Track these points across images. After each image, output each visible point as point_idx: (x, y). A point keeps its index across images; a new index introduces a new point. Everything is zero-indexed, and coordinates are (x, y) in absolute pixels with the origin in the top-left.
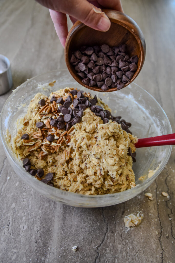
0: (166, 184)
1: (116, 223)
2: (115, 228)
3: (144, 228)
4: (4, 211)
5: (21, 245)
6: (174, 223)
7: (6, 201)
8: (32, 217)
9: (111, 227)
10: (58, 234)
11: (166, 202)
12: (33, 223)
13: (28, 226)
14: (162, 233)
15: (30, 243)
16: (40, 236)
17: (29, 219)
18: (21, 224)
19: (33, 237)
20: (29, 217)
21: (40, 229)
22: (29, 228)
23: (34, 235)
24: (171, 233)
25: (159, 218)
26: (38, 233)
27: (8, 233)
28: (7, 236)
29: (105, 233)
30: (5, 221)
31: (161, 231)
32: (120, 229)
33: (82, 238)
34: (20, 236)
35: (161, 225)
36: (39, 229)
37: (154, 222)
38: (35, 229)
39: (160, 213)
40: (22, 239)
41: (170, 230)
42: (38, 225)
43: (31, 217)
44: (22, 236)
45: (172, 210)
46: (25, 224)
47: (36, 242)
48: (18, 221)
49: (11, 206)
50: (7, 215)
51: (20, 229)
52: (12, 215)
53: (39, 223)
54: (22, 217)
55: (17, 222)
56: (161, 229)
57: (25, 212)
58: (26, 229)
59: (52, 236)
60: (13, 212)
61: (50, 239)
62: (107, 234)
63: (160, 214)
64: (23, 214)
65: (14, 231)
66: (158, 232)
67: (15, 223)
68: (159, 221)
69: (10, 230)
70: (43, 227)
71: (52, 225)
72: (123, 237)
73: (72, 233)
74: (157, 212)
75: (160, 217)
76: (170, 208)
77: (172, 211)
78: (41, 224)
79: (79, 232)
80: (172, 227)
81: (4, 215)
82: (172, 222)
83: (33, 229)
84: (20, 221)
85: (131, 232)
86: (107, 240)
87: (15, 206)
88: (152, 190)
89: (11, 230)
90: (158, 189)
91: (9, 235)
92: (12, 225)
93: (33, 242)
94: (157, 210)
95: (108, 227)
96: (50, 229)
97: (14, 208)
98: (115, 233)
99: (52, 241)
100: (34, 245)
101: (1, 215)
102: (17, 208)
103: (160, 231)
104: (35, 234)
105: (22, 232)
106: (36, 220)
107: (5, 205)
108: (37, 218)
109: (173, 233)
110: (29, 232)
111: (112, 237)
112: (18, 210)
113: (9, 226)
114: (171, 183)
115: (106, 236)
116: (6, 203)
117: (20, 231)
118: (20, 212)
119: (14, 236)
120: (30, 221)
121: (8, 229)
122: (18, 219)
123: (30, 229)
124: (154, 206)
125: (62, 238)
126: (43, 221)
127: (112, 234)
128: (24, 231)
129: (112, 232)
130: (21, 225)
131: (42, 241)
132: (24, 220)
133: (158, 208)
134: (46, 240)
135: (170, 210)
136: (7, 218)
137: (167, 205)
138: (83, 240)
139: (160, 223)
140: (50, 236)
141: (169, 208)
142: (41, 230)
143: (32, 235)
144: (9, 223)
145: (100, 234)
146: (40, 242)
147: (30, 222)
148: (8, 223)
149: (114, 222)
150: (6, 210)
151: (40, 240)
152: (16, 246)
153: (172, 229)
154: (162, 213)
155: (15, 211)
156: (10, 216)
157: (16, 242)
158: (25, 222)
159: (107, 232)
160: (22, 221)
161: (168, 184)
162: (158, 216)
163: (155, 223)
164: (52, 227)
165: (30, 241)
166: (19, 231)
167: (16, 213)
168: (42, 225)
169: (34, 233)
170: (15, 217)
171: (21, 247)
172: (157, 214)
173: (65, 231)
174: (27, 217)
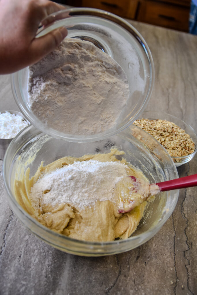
0: (185, 233)
1: (129, 268)
2: (128, 273)
3: (158, 276)
4: (17, 242)
5: (31, 277)
6: (190, 275)
7: (20, 232)
8: (45, 251)
9: (124, 271)
10: (69, 271)
11: (184, 252)
12: (44, 257)
13: (40, 260)
14: (178, 283)
15: (39, 277)
16: (51, 271)
17: (41, 253)
18: (33, 256)
19: (44, 271)
20: (42, 251)
21: (52, 264)
22: (40, 262)
23: (44, 269)
24: (187, 285)
25: (175, 268)
26: (49, 268)
27: (19, 264)
28: (17, 267)
29: (118, 275)
30: (17, 252)
31: (177, 281)
32: (133, 274)
33: (94, 278)
34: (31, 269)
35: (176, 275)
36: (50, 264)
37: (169, 271)
38: (47, 263)
39: (176, 262)
40: (32, 272)
41: (186, 282)
42: (50, 260)
43: (43, 251)
44: (32, 269)
45: (190, 260)
46: (37, 257)
47: (46, 277)
48: (30, 253)
49: (24, 238)
50: (19, 246)
51: (31, 262)
52: (24, 246)
53: (51, 258)
54: (34, 250)
55: (28, 254)
56: (177, 279)
57: (38, 245)
58: (38, 263)
59: (63, 273)
60: (25, 244)
61: (61, 275)
62: (119, 277)
63: (176, 264)
64: (35, 247)
65: (25, 263)
66: (173, 282)
67: (26, 255)
68: (175, 271)
69: (20, 262)
70: (55, 262)
71: (64, 261)
72: (135, 282)
73: (84, 272)
74: (174, 261)
75: (176, 266)
76: (188, 259)
77: (189, 262)
78: (52, 259)
79: (90, 272)
80: (189, 278)
81: (17, 246)
82: (189, 274)
83: (45, 263)
84: (32, 254)
85: (145, 278)
86: (119, 283)
87: (28, 238)
88: (170, 238)
89: (22, 261)
90: (176, 237)
91: (19, 266)
92: (24, 257)
93: (43, 276)
94: (173, 259)
95: (121, 270)
96: (61, 265)
97: (27, 240)
98: (128, 277)
99: (63, 278)
100: (44, 279)
101: (14, 245)
102: (30, 241)
103: (175, 281)
104: (46, 269)
105: (33, 264)
106: (48, 255)
107: (19, 236)
108: (50, 252)
109: (189, 285)
110: (40, 266)
111: (124, 281)
112: (31, 243)
113: (20, 257)
114: (190, 233)
115: (118, 279)
116: (20, 234)
117: (32, 263)
118: (32, 245)
119: (25, 268)
120: (42, 254)
121: (19, 260)
122: (30, 251)
123: (42, 263)
124: (171, 254)
125: (72, 276)
126: (55, 256)
127: (125, 278)
128: (35, 264)
129: (125, 276)
130: (32, 258)
131: (53, 276)
132: (36, 253)
133: (175, 257)
134: (57, 276)
135: (188, 261)
136: (19, 249)
137: (185, 256)
138: (94, 281)
139: (176, 272)
140: (61, 273)
141: (186, 258)
142: (52, 266)
143: (42, 269)
144: (21, 255)
145: (113, 276)
146: (50, 277)
147: (42, 256)
148: (19, 254)
149: (128, 266)
150: (19, 241)
151: (50, 275)
152: (26, 278)
153: (189, 280)
154: (179, 263)
155: (28, 243)
156: (22, 248)
157: (26, 274)
158: (37, 255)
159: (120, 275)
160: (34, 254)
161: (187, 234)
162: (175, 266)
163: (171, 272)
164: (64, 264)
165: (40, 275)
166: (30, 264)
167: (29, 245)
168: (54, 261)
169: (45, 267)
170: (27, 249)
171: (30, 280)
172: (173, 263)
173: (77, 269)
174: (39, 251)
